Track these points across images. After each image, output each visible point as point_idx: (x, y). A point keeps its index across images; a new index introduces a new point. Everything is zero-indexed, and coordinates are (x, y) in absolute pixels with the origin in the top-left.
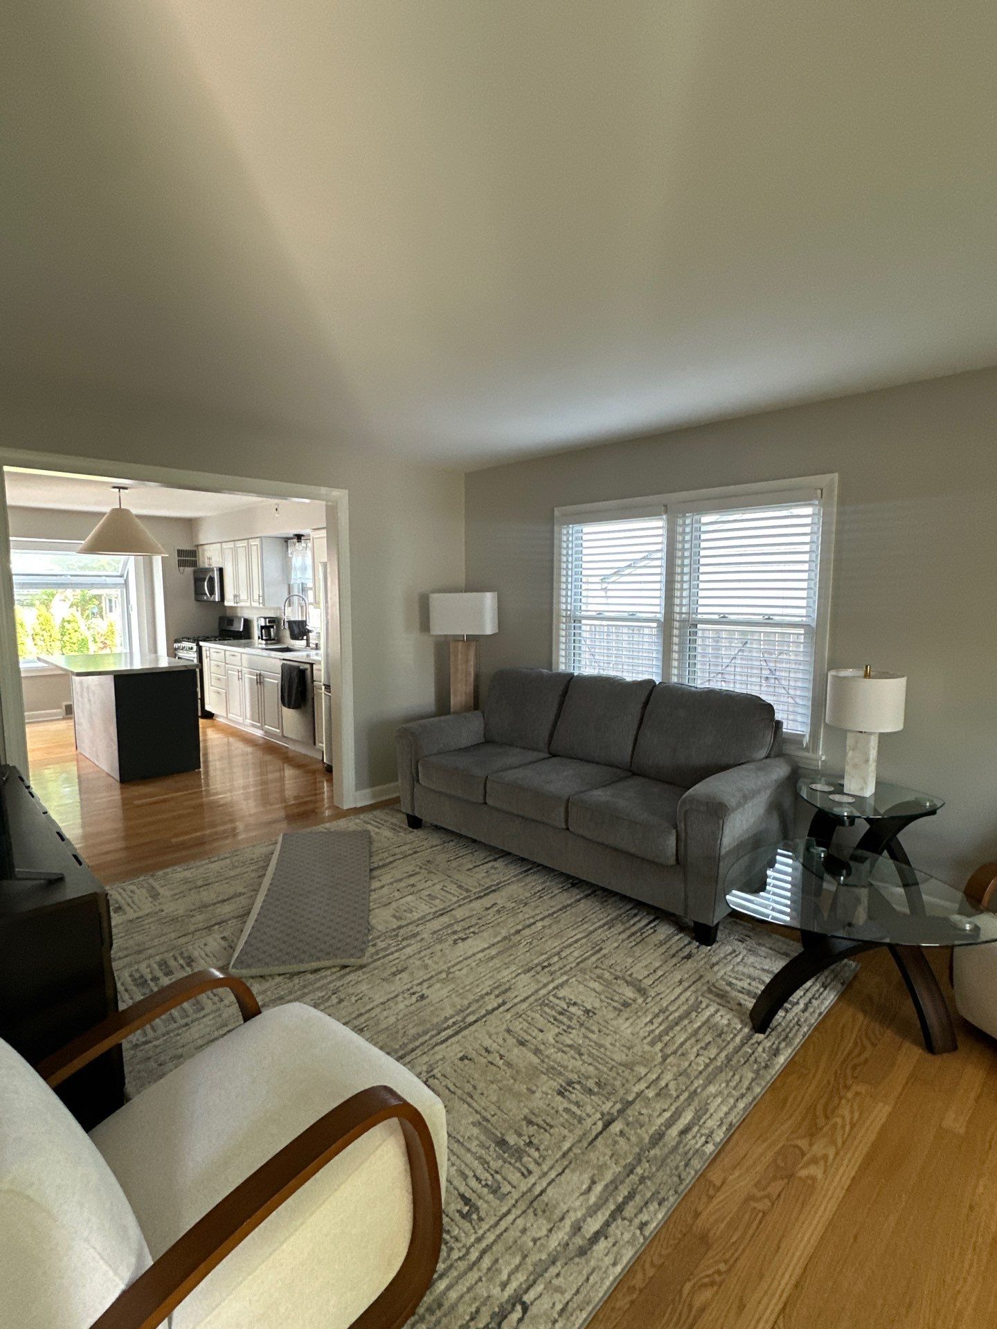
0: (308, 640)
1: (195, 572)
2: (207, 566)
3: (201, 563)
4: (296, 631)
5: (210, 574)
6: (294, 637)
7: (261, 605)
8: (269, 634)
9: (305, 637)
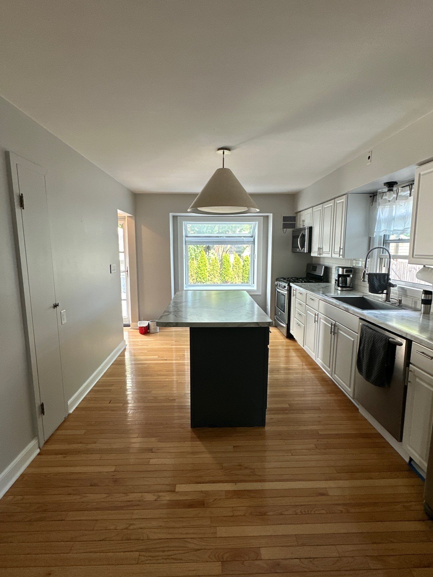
0: (388, 294)
1: (293, 231)
2: (301, 227)
3: (298, 226)
4: (376, 283)
5: (303, 232)
6: (373, 290)
7: (341, 256)
8: (345, 282)
9: (385, 291)
